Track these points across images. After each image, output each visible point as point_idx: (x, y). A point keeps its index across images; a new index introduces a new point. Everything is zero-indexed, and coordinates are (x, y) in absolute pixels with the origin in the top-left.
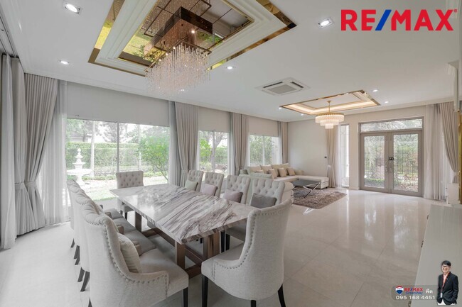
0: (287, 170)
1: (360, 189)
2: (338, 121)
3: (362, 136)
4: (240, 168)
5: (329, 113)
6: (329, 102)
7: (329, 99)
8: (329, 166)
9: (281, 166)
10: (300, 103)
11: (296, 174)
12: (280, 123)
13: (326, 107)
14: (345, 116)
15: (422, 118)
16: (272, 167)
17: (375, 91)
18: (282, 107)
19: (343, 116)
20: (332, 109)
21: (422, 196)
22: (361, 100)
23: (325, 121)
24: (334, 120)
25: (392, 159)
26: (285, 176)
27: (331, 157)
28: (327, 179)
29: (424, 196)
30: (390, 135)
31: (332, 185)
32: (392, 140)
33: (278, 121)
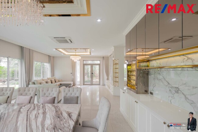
0: (55, 80)
1: (84, 85)
2: (79, 59)
3: (84, 65)
4: (29, 81)
5: (76, 55)
6: (76, 51)
7: (76, 50)
8: (73, 77)
9: (52, 78)
10: (64, 49)
12: (50, 56)
13: (75, 52)
14: (81, 57)
15: (100, 60)
16: (48, 79)
17: (93, 50)
18: (56, 49)
19: (80, 57)
20: (76, 53)
21: (100, 85)
22: (86, 52)
23: (74, 58)
24: (77, 58)
25: (92, 73)
27: (73, 73)
28: (73, 82)
29: (101, 85)
30: (92, 65)
31: (74, 85)
32: (93, 67)
33: (49, 56)
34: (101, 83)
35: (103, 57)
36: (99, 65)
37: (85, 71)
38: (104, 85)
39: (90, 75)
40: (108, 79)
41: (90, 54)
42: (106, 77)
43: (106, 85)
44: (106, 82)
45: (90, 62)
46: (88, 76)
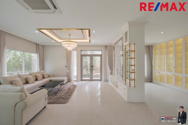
0: (43, 75)
1: (81, 81)
3: (82, 56)
6: (70, 35)
8: (68, 71)
9: (39, 73)
11: (49, 76)
12: (38, 45)
15: (102, 50)
16: (31, 74)
19: (76, 44)
21: (101, 81)
23: (67, 45)
25: (92, 66)
26: (41, 80)
27: (68, 66)
28: (67, 78)
29: (102, 80)
30: (92, 56)
31: (69, 81)
32: (92, 58)
33: (36, 44)
34: (103, 79)
35: (106, 46)
36: (101, 56)
37: (83, 63)
38: (107, 81)
39: (89, 68)
40: (111, 73)
41: (90, 42)
42: (109, 71)
43: (110, 81)
44: (110, 77)
45: (89, 53)
46: (87, 70)
